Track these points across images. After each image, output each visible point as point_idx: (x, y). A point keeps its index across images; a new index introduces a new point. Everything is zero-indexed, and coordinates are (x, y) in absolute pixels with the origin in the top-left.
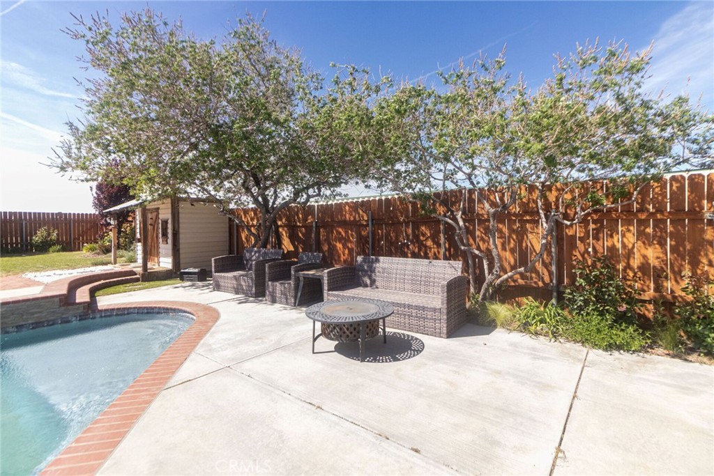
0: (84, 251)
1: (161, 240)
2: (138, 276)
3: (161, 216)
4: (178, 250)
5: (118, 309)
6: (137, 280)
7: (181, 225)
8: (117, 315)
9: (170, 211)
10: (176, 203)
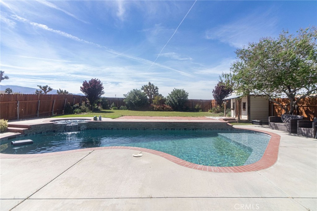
0: (209, 112)
1: (242, 110)
2: (237, 121)
3: (242, 101)
4: (250, 113)
5: (240, 129)
6: (237, 122)
7: (251, 105)
8: (240, 131)
9: (247, 99)
10: (249, 97)
